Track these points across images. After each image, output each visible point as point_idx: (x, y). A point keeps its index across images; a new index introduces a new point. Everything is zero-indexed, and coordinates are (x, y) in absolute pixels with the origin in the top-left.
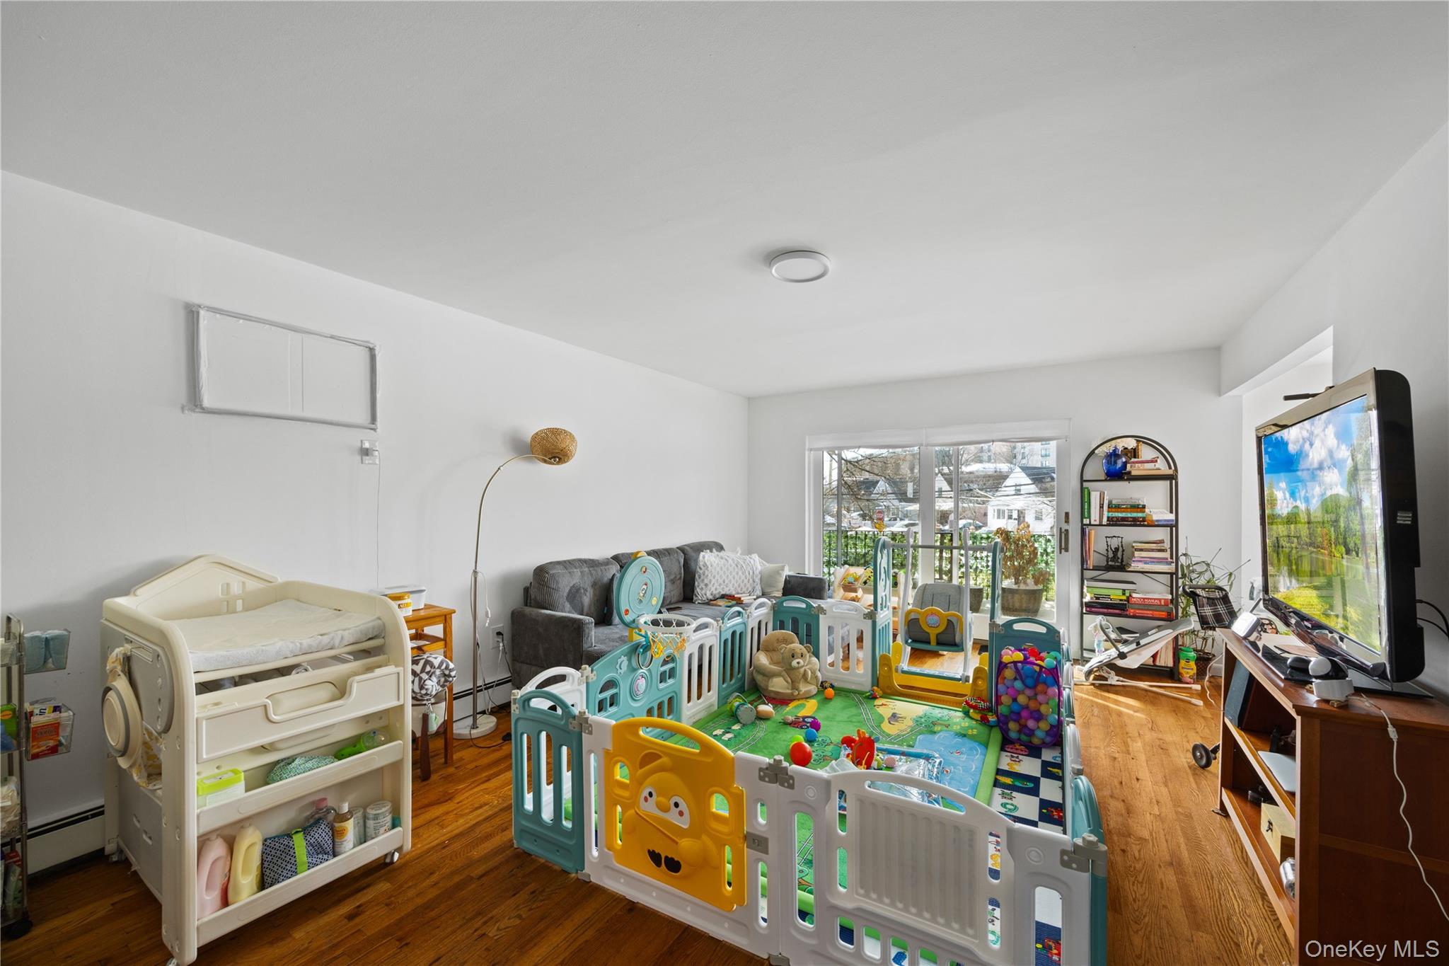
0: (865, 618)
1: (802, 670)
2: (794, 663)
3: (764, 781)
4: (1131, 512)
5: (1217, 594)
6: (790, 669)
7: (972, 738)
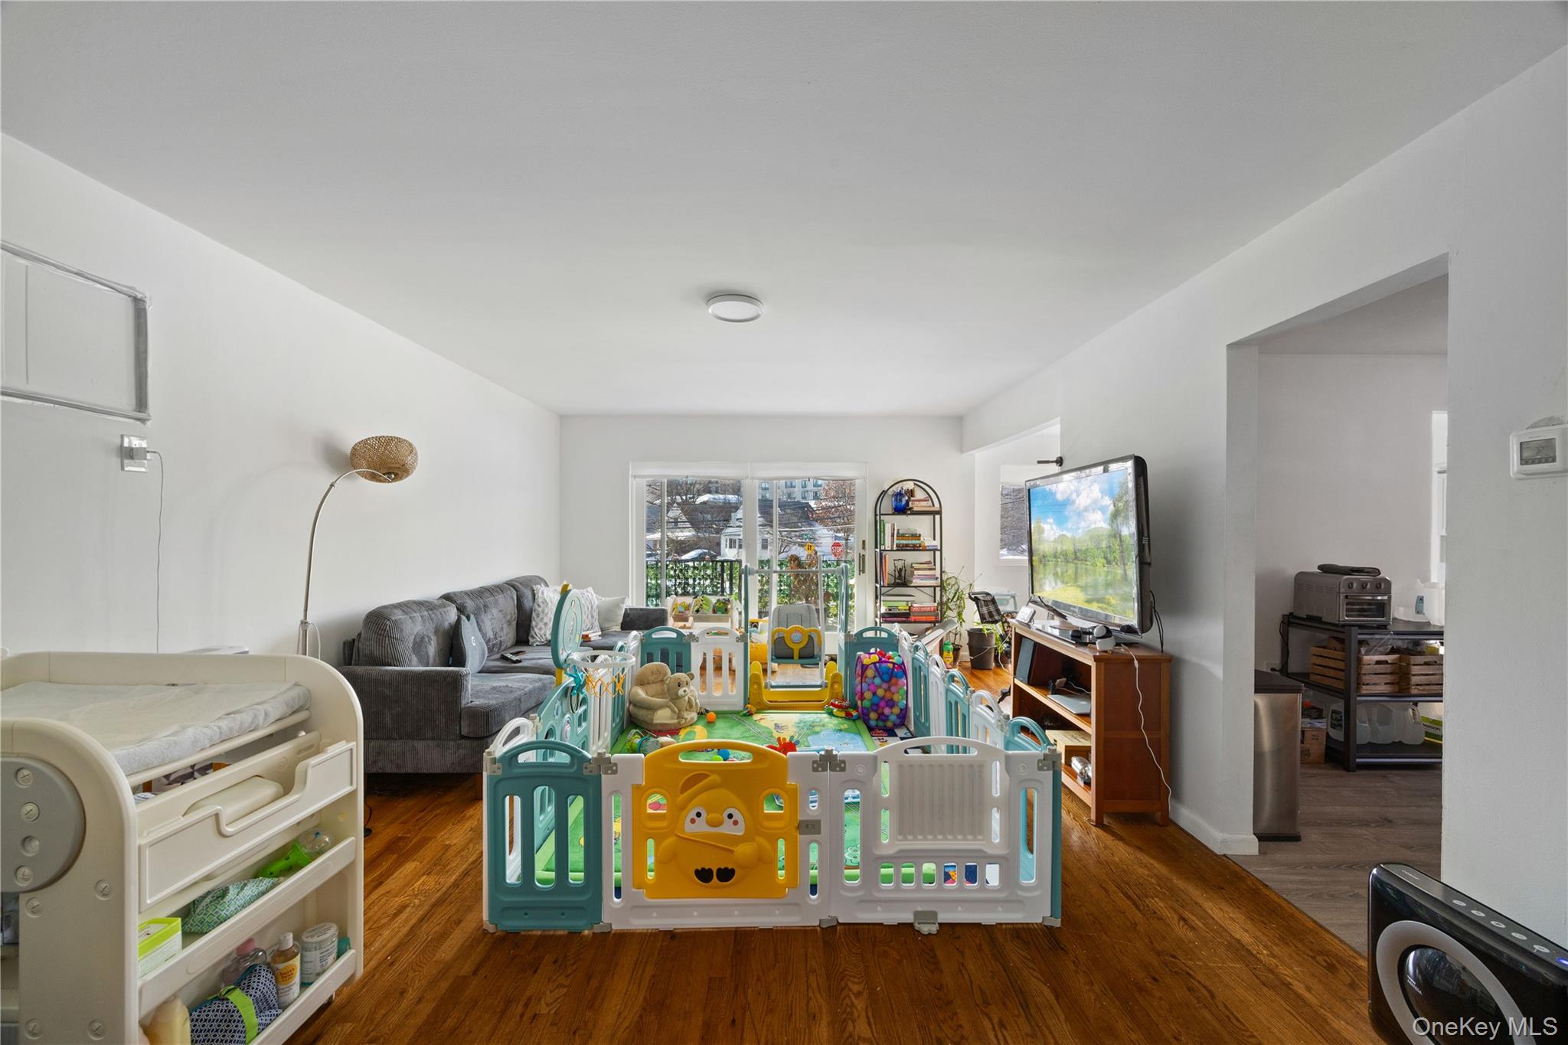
0: (737, 641)
1: (686, 698)
2: (681, 692)
3: (818, 771)
4: (912, 539)
5: (989, 598)
6: (676, 699)
7: (846, 730)
